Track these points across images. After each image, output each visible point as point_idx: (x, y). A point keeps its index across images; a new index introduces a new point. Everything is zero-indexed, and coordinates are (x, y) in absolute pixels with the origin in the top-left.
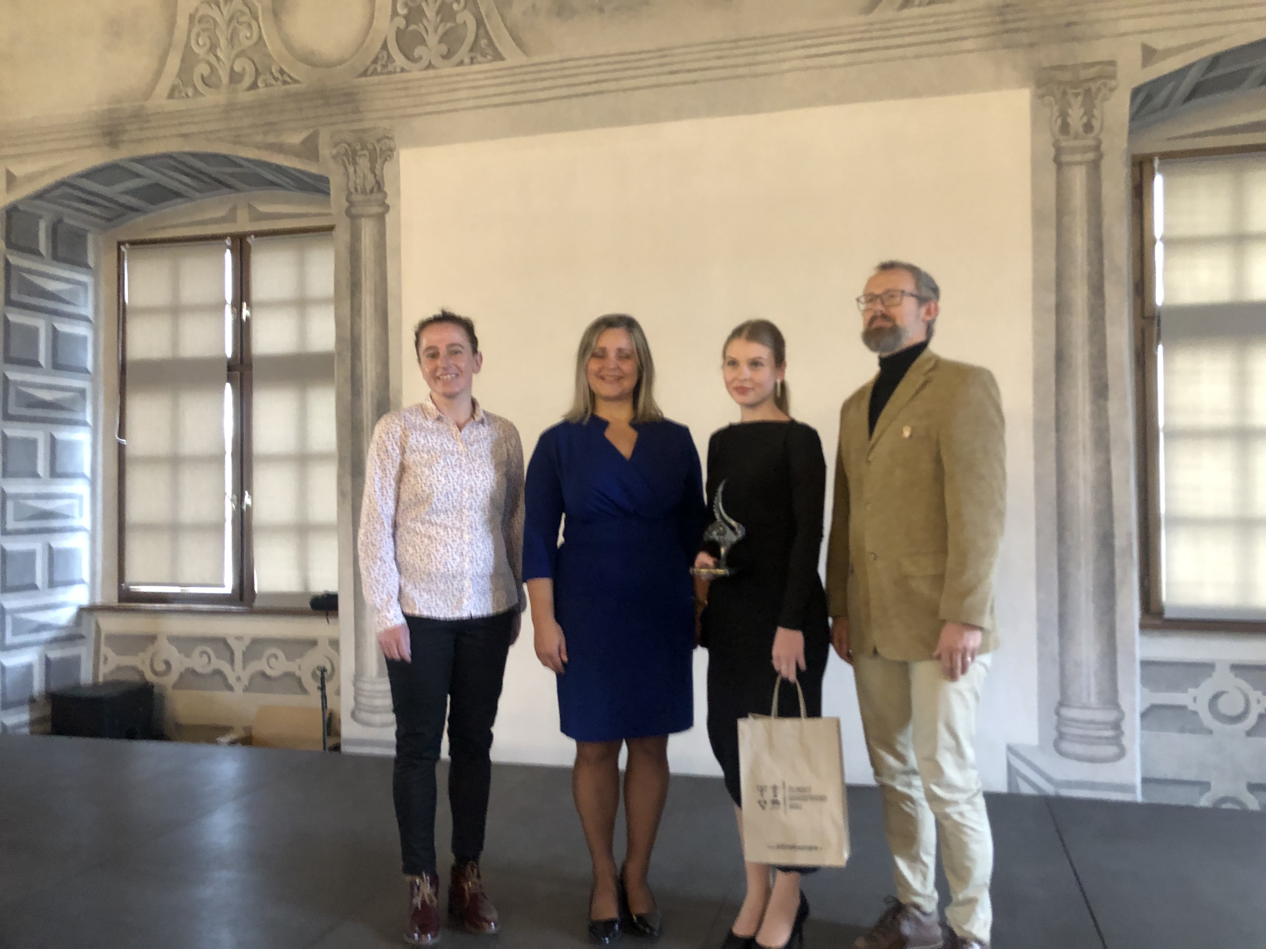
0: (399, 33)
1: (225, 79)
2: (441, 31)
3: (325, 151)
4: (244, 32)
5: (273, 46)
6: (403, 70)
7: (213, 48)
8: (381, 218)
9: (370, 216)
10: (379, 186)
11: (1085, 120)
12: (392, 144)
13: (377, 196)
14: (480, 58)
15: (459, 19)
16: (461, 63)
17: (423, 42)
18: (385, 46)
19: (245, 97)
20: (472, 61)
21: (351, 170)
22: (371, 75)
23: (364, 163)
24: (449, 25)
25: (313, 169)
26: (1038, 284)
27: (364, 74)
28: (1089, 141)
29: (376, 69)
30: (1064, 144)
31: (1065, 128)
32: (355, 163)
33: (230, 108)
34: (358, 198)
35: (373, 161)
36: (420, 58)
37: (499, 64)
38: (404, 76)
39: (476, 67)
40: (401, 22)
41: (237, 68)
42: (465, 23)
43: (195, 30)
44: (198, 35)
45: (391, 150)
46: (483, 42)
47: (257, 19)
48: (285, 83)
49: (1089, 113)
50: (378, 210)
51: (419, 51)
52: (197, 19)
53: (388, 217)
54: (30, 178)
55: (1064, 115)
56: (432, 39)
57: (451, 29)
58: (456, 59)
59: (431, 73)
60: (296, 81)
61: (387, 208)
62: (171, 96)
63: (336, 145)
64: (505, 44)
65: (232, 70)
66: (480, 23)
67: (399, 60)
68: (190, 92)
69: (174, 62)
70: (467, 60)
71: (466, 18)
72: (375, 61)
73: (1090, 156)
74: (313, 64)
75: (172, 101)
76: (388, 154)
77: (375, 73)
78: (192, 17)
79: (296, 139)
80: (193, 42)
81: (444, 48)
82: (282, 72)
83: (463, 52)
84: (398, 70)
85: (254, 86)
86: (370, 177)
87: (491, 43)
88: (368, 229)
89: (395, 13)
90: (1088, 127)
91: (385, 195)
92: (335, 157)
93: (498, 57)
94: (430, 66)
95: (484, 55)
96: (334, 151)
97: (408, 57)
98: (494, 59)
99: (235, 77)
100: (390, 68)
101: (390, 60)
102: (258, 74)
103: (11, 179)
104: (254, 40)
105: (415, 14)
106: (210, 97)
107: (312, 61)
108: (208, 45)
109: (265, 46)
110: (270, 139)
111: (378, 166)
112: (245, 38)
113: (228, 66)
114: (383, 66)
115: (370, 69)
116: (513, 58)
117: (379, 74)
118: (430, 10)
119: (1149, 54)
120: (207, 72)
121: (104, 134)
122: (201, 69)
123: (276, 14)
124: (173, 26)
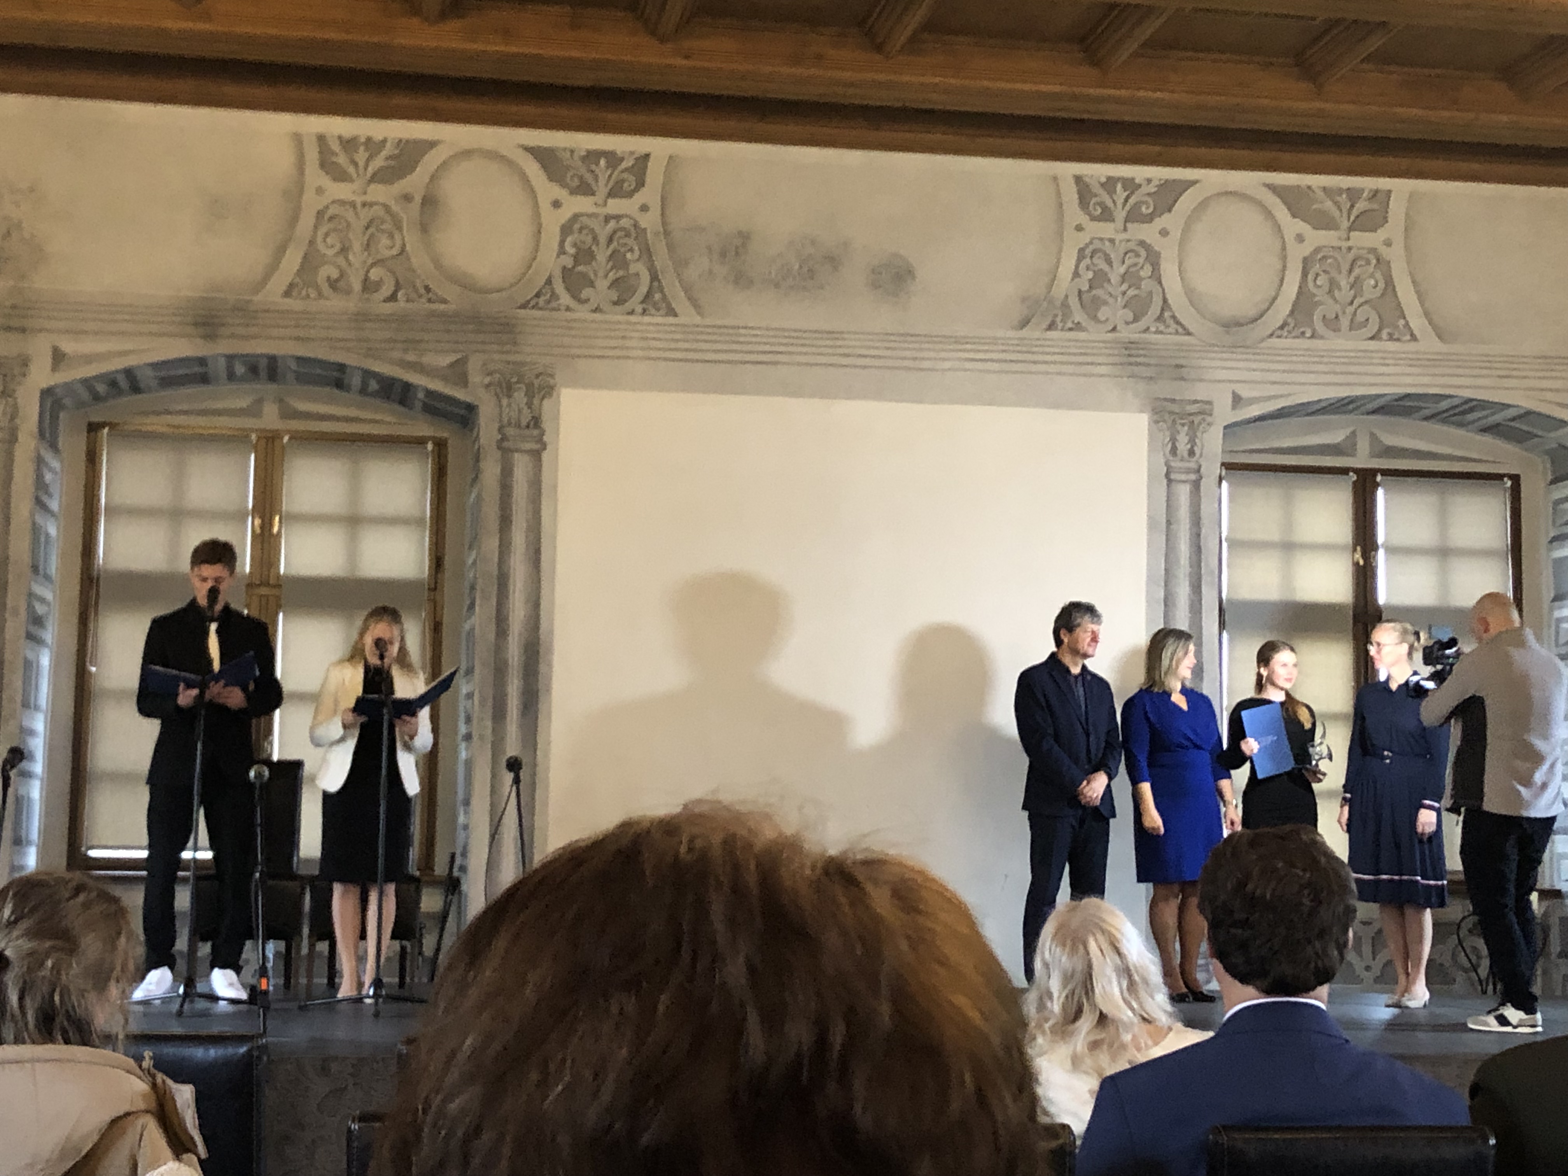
0: (566, 272)
1: (357, 286)
2: (612, 276)
3: (476, 378)
4: (385, 241)
5: (419, 260)
6: (568, 309)
7: (344, 250)
8: (536, 456)
9: (524, 452)
10: (536, 422)
11: (1189, 446)
12: (552, 382)
13: (536, 432)
14: (653, 311)
15: (634, 268)
16: (632, 313)
17: (592, 284)
18: (549, 282)
19: (377, 305)
20: (644, 312)
21: (505, 402)
22: (533, 307)
23: (520, 396)
24: (621, 273)
25: (460, 394)
26: (1151, 579)
27: (524, 306)
28: (1193, 465)
29: (537, 303)
30: (1173, 464)
31: (1174, 451)
32: (510, 395)
33: (361, 318)
34: (510, 431)
35: (530, 394)
36: (587, 301)
37: (671, 320)
38: (569, 315)
39: (647, 319)
40: (568, 262)
41: (373, 276)
42: (637, 275)
43: (324, 227)
44: (327, 235)
45: (551, 388)
46: (657, 296)
47: (400, 229)
48: (430, 300)
49: (1192, 441)
50: (536, 446)
51: (586, 293)
52: (326, 217)
53: (545, 456)
54: (89, 359)
55: (1173, 440)
56: (602, 284)
57: (623, 277)
58: (628, 306)
59: (597, 316)
60: (444, 301)
61: (544, 447)
62: (287, 294)
63: (490, 374)
64: (680, 303)
65: (366, 279)
66: (654, 277)
67: (565, 299)
68: (313, 292)
69: (294, 259)
70: (638, 311)
71: (639, 268)
72: (538, 295)
73: (1193, 477)
74: (468, 288)
75: (287, 300)
76: (549, 391)
77: (536, 307)
78: (320, 214)
79: (445, 361)
80: (319, 239)
81: (615, 295)
82: (428, 289)
83: (635, 302)
84: (563, 308)
85: (393, 298)
86: (526, 411)
87: (664, 297)
88: (521, 467)
89: (562, 251)
90: (1191, 453)
91: (543, 434)
92: (488, 386)
93: (672, 312)
94: (597, 310)
95: (658, 310)
96: (487, 380)
97: (576, 297)
98: (667, 315)
99: (369, 286)
100: (554, 304)
101: (554, 296)
102: (398, 286)
103: (58, 357)
104: (394, 252)
105: (584, 255)
106: (335, 303)
107: (466, 284)
108: (338, 246)
109: (408, 259)
110: (411, 357)
111: (536, 401)
112: (385, 247)
113: (362, 273)
114: (548, 302)
115: (532, 303)
116: (687, 315)
117: (541, 309)
118: (602, 255)
119: (1237, 400)
120: (335, 274)
121: (196, 324)
122: (328, 271)
123: (424, 228)
124: (294, 220)
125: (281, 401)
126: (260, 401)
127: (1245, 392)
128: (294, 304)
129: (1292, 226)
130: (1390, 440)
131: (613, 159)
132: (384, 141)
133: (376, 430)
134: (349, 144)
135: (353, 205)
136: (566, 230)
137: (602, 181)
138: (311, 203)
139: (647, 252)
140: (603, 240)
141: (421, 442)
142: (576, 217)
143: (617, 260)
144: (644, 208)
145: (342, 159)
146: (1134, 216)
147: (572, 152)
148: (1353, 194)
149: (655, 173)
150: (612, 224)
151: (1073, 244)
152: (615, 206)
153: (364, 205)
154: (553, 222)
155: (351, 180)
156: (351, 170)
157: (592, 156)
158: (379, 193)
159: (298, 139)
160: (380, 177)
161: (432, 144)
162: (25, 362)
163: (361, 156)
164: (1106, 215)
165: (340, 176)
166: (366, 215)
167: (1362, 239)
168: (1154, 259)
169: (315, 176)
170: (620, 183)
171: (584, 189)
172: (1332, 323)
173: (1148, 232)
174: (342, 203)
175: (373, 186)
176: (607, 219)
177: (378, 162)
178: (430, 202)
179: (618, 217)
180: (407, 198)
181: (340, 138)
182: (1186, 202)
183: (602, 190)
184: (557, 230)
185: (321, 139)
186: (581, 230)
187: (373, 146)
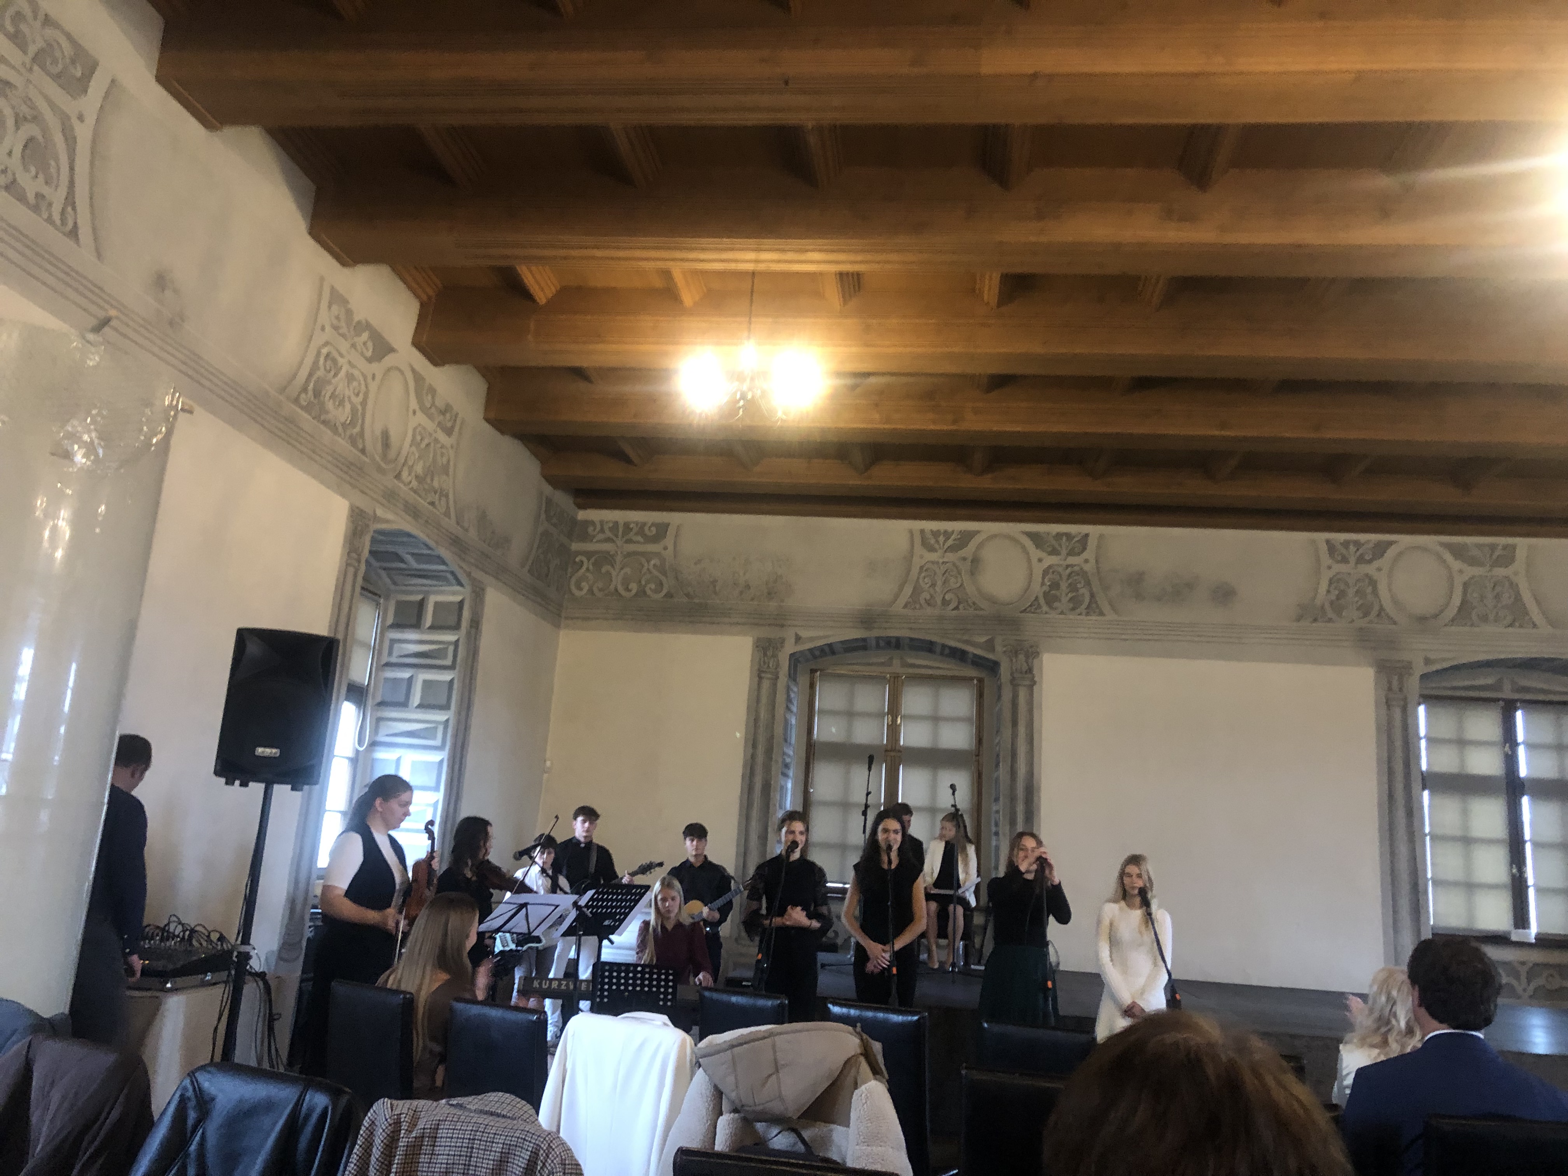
0: (1045, 594)
1: (939, 602)
2: (1070, 595)
3: (999, 648)
4: (953, 580)
5: (970, 589)
6: (1046, 613)
7: (933, 585)
8: (1031, 688)
9: (1025, 686)
10: (1030, 670)
11: (1399, 686)
12: (1038, 650)
13: (1030, 676)
14: (1092, 613)
15: (1082, 591)
16: (1080, 614)
17: (1060, 601)
18: (1036, 599)
19: (949, 612)
20: (1088, 614)
21: (1014, 660)
22: (1028, 612)
23: (1021, 657)
24: (1074, 594)
25: (990, 656)
26: (1379, 760)
27: (1024, 611)
29: (1031, 610)
30: (1390, 696)
32: (1016, 656)
33: (941, 618)
34: (1016, 675)
35: (1027, 657)
36: (1056, 608)
37: (1102, 618)
38: (1047, 616)
39: (1089, 617)
40: (1047, 589)
41: (947, 597)
42: (1083, 594)
43: (923, 575)
44: (924, 578)
45: (1038, 653)
46: (1094, 605)
47: (960, 574)
48: (975, 609)
49: (1400, 683)
50: (1030, 683)
51: (1056, 604)
52: (925, 569)
53: (1035, 687)
54: (812, 639)
55: (1390, 683)
56: (1065, 600)
57: (1076, 596)
58: (1078, 611)
59: (1061, 616)
60: (982, 609)
61: (1035, 683)
62: (905, 606)
63: (1005, 646)
64: (1106, 608)
65: (944, 598)
66: (1092, 596)
67: (1045, 608)
68: (918, 606)
69: (908, 590)
70: (1084, 614)
71: (1085, 591)
72: (1031, 606)
73: (1402, 703)
74: (995, 603)
75: (905, 610)
76: (1037, 654)
77: (1030, 612)
78: (921, 567)
79: (983, 639)
80: (921, 581)
81: (1071, 605)
82: (974, 603)
83: (1082, 609)
84: (1044, 612)
85: (957, 608)
86: (1025, 664)
87: (1098, 607)
88: (1022, 694)
89: (1043, 584)
90: (1401, 690)
91: (1034, 677)
92: (1005, 652)
93: (1102, 614)
94: (1062, 613)
95: (1094, 613)
96: (1004, 649)
97: (1051, 607)
98: (1099, 615)
99: (945, 603)
100: (1039, 610)
101: (1039, 607)
102: (959, 603)
103: (798, 639)
104: (958, 585)
105: (1055, 585)
106: (929, 611)
107: (993, 600)
108: (930, 583)
109: (965, 589)
110: (965, 637)
111: (1030, 661)
112: (953, 583)
113: (942, 596)
114: (1036, 609)
115: (1028, 610)
116: (1111, 616)
117: (1034, 613)
118: (1064, 585)
119: (1428, 661)
120: (928, 597)
121: (862, 622)
122: (926, 595)
123: (972, 573)
124: (909, 571)
125: (901, 658)
126: (891, 659)
127: (1432, 656)
128: (908, 612)
129: (1456, 565)
130: (1524, 682)
131: (1068, 536)
132: (953, 532)
133: (949, 673)
134: (936, 534)
135: (938, 563)
136: (1045, 572)
137: (1064, 547)
138: (917, 562)
139: (1088, 583)
140: (1065, 578)
141: (972, 679)
142: (1050, 567)
143: (1073, 588)
144: (1086, 561)
145: (933, 541)
146: (1361, 560)
147: (1048, 534)
148: (1493, 547)
149: (1092, 543)
150: (1069, 570)
151: (1325, 577)
152: (1072, 560)
153: (943, 563)
154: (1038, 570)
155: (936, 551)
156: (937, 546)
157: (1059, 536)
158: (951, 557)
159: (911, 532)
160: (953, 549)
161: (978, 532)
162: (783, 641)
163: (941, 539)
164: (1344, 560)
165: (932, 549)
166: (943, 568)
167: (1500, 572)
168: (1373, 583)
169: (919, 549)
170: (1073, 549)
171: (1054, 552)
172: (1484, 619)
173: (1369, 569)
174: (933, 563)
175: (947, 554)
176: (1068, 566)
177: (950, 542)
178: (976, 561)
179: (1072, 566)
180: (964, 559)
181: (932, 531)
182: (1391, 552)
183: (1064, 552)
184: (1041, 572)
185: (922, 531)
186: (1053, 572)
187: (947, 534)
